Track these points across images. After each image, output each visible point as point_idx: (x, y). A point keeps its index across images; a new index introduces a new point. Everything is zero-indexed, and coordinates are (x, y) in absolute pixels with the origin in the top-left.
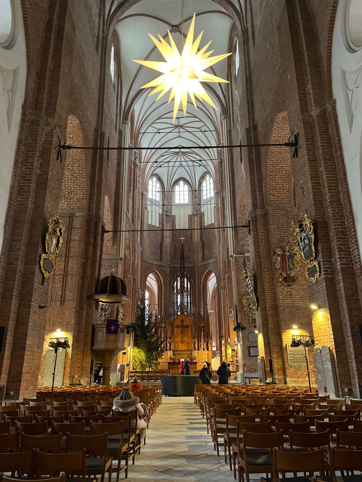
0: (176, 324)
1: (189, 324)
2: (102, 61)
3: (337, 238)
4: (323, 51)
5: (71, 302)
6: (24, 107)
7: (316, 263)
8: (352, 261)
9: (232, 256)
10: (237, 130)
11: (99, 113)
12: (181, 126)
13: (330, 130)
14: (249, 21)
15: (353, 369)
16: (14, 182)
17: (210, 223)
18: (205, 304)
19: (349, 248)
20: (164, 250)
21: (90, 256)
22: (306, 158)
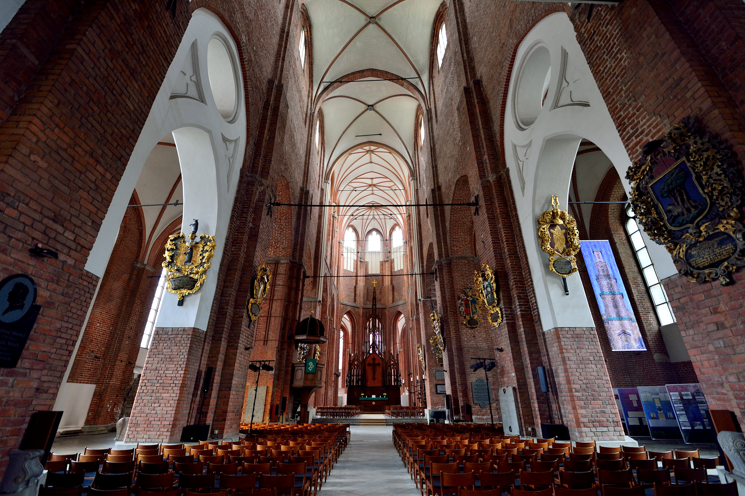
0: (367, 363)
1: (381, 362)
2: (309, 133)
3: (516, 287)
4: (496, 128)
5: (273, 342)
6: (242, 171)
7: (498, 309)
8: (530, 308)
9: (420, 300)
10: (423, 190)
11: (304, 175)
12: (375, 185)
13: (505, 193)
14: (432, 103)
15: (535, 409)
16: (229, 234)
17: (399, 269)
18: (395, 344)
19: (527, 296)
20: (358, 293)
21: (292, 299)
22: (486, 216)
